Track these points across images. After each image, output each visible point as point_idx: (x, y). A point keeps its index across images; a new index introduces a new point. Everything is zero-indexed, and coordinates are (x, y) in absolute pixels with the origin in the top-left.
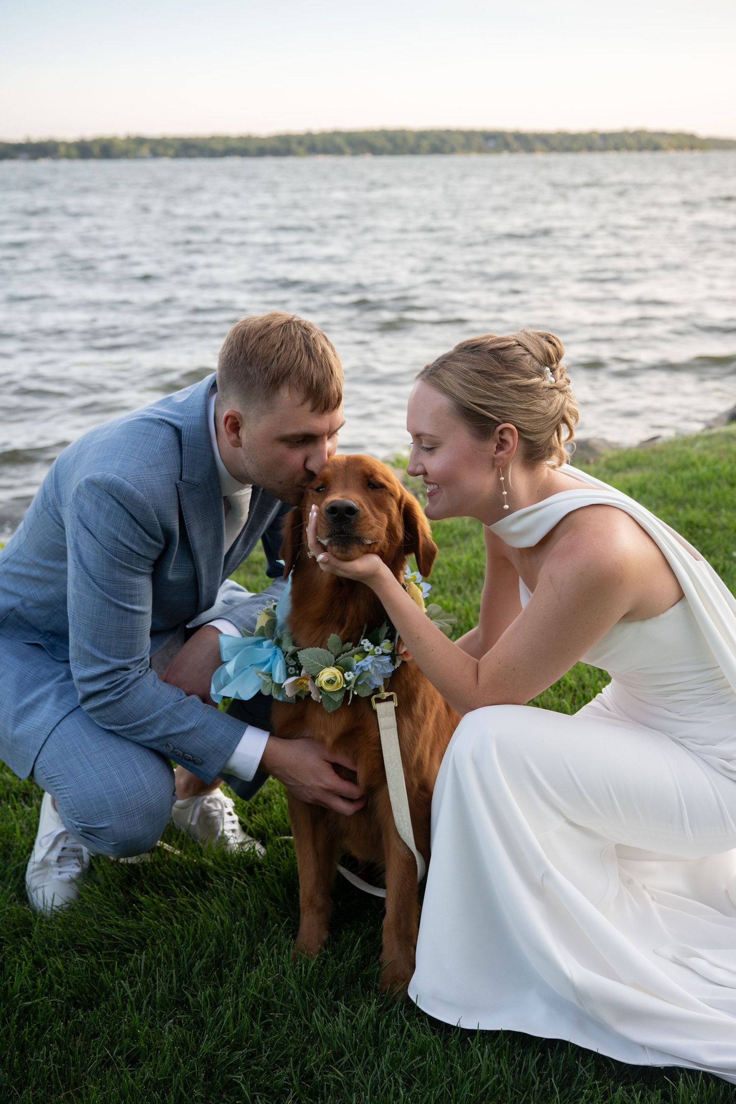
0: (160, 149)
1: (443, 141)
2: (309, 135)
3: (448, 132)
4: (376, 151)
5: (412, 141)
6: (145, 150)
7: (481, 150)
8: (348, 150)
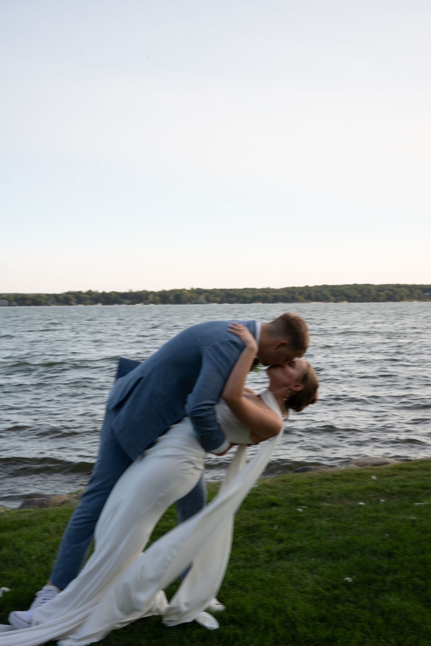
0: (212, 297)
1: (395, 293)
2: (307, 288)
3: (398, 286)
4: (350, 299)
5: (374, 293)
6: (202, 298)
7: (420, 299)
8: (332, 298)
